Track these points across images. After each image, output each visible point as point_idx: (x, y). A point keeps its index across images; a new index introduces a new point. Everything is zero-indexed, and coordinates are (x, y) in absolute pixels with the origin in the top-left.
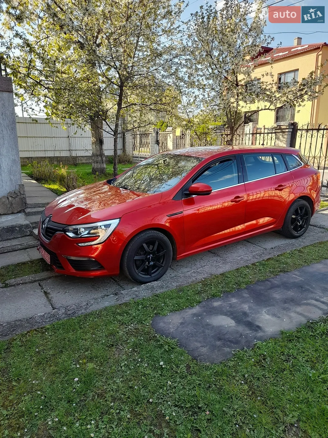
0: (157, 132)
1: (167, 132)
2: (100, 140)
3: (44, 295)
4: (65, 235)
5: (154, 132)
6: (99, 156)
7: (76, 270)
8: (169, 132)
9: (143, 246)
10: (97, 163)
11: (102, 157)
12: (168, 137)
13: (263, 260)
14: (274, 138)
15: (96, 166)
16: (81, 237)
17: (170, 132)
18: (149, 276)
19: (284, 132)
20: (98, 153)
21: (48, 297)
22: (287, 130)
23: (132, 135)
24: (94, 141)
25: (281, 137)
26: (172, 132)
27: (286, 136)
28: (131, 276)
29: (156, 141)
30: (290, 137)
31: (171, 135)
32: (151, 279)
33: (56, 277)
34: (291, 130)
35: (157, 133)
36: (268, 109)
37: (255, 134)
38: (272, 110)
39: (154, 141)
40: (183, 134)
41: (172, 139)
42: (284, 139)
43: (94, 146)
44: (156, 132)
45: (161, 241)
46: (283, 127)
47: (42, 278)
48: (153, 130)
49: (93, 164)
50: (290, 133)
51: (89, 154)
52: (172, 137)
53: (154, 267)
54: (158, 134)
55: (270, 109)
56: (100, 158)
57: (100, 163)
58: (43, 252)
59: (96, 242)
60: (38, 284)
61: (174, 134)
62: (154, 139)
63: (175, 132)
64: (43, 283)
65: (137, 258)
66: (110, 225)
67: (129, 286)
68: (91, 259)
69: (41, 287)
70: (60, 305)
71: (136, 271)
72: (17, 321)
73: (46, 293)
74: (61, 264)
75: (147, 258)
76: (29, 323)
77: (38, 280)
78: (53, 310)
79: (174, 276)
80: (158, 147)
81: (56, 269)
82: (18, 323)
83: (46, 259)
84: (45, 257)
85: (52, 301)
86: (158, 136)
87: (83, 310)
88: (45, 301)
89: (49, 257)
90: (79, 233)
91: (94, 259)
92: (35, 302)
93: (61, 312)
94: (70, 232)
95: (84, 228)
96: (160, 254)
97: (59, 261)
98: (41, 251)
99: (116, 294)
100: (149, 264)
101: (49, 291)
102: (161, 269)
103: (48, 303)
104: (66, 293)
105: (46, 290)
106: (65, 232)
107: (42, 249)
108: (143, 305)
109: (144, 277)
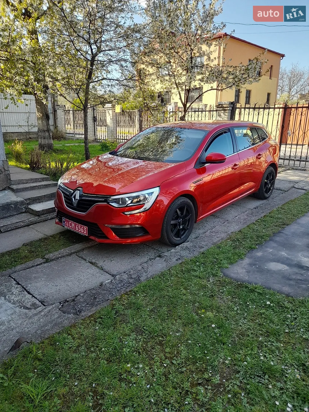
0: (94, 108)
1: (106, 109)
2: (46, 114)
3: (92, 265)
4: (110, 206)
5: (90, 108)
6: (46, 132)
7: (120, 237)
8: (108, 109)
9: (177, 211)
10: (45, 138)
11: (49, 133)
12: (107, 114)
13: (261, 217)
14: (215, 115)
15: (43, 142)
16: (127, 206)
17: (109, 109)
18: (179, 239)
19: (225, 110)
20: (45, 129)
21: (98, 267)
22: (228, 109)
23: (64, 111)
24: (40, 117)
25: (222, 114)
26: (111, 109)
27: (226, 114)
28: (168, 239)
29: (93, 117)
30: (230, 114)
31: (111, 112)
32: (181, 241)
33: (89, 247)
34: (231, 109)
37: (197, 111)
38: (219, 90)
39: (91, 117)
40: (122, 111)
41: (111, 116)
42: (226, 117)
43: (40, 122)
44: (92, 108)
45: (189, 206)
46: (225, 106)
49: (40, 139)
50: (230, 111)
51: (36, 130)
52: (111, 114)
53: (183, 229)
55: (217, 90)
56: (47, 134)
57: (47, 139)
58: (73, 225)
59: (142, 210)
60: (76, 256)
61: (114, 110)
62: (91, 115)
63: (114, 109)
64: (81, 254)
65: (172, 222)
66: (152, 193)
67: (164, 249)
68: (137, 226)
69: (82, 258)
70: (116, 272)
71: (172, 234)
72: (91, 290)
73: (91, 263)
74: (104, 234)
75: (178, 222)
76: (104, 290)
77: (74, 253)
78: (113, 276)
79: (195, 237)
80: (96, 123)
81: (97, 239)
82: (94, 292)
83: (80, 231)
84: (77, 230)
85: (105, 269)
86: (95, 112)
87: (144, 273)
88: (98, 270)
89: (85, 228)
90: (120, 203)
91: (140, 226)
92: (90, 272)
93: (125, 277)
94: (112, 203)
95: (128, 197)
96: (187, 218)
97: (101, 231)
98: (68, 224)
99: (160, 256)
100: (180, 227)
101: (94, 261)
102: (187, 231)
103: (102, 272)
104: (111, 261)
105: (90, 261)
106: (108, 203)
107: (70, 222)
108: (199, 262)
109: (176, 240)
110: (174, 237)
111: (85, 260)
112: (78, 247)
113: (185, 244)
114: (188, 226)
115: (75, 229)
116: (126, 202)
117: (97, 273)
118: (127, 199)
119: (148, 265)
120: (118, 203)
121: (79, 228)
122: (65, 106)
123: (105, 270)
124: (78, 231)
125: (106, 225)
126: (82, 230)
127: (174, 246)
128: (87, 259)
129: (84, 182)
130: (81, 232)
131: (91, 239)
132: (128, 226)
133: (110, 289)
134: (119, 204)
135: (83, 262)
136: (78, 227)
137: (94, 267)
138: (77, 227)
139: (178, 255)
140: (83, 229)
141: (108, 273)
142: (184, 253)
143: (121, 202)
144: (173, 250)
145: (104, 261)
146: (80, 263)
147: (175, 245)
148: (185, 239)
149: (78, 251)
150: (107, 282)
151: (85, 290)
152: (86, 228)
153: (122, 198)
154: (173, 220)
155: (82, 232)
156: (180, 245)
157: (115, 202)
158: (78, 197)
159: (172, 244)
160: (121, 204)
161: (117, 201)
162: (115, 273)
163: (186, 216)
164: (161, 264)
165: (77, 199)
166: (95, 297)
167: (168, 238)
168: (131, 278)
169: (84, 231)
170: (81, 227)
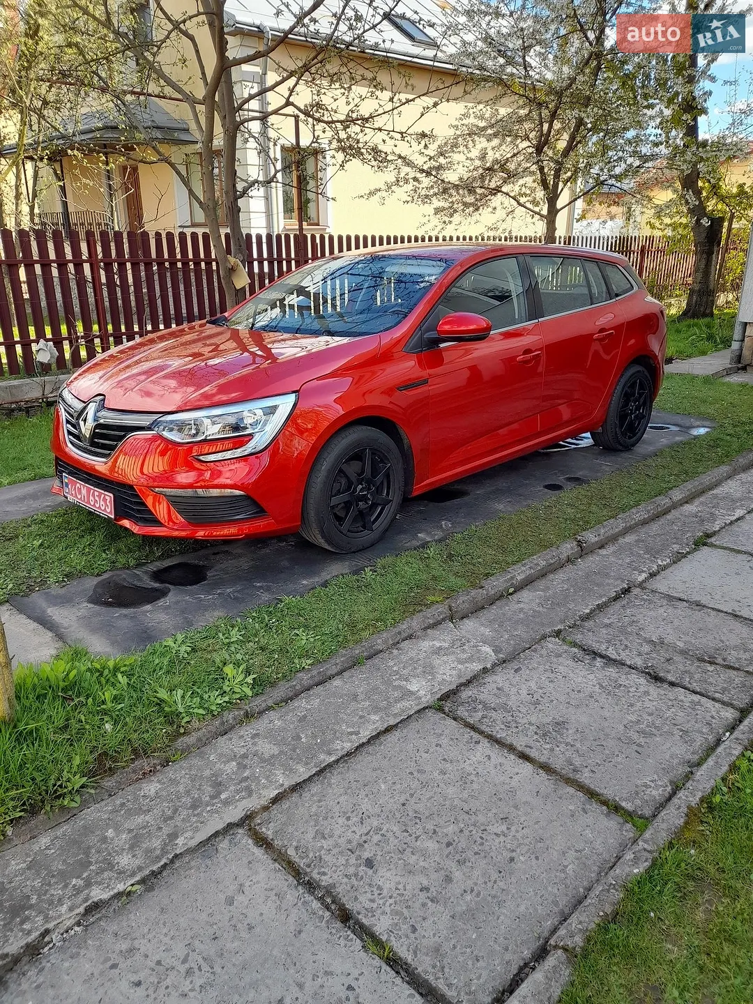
16: (205, 439)
58: (84, 491)
59: (247, 449)
66: (275, 408)
74: (149, 512)
81: (134, 527)
83: (97, 506)
84: (92, 503)
89: (108, 499)
94: (168, 430)
97: (143, 503)
98: (75, 488)
106: (159, 431)
107: (78, 485)
115: (88, 502)
116: (203, 428)
118: (207, 422)
121: (97, 498)
124: (94, 505)
125: (154, 489)
126: (102, 503)
130: (99, 508)
136: (94, 495)
138: (91, 498)
140: (105, 500)
152: (109, 496)
155: (103, 508)
158: (91, 420)
165: (89, 425)
169: (106, 505)
170: (99, 496)
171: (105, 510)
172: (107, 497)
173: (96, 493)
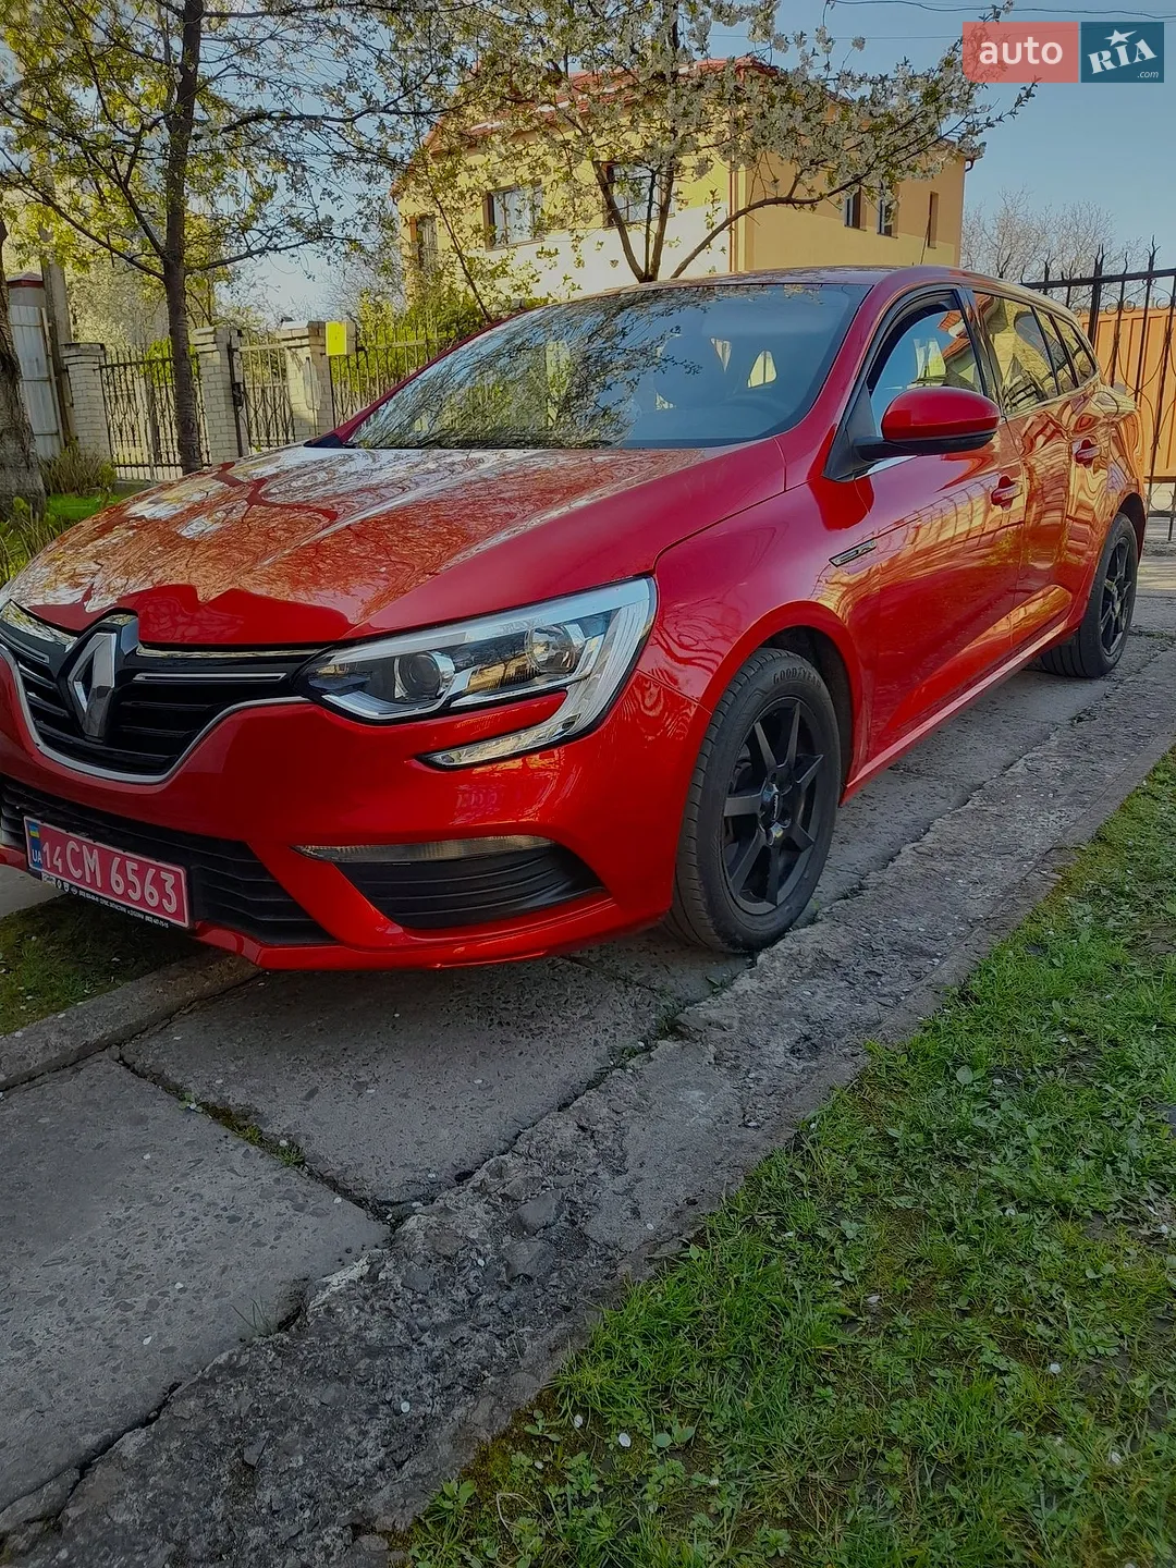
0: (229, 346)
1: (284, 344)
2: (1, 357)
3: (222, 1131)
4: (326, 713)
5: (214, 347)
7: (411, 926)
8: (291, 343)
9: (753, 734)
11: (22, 443)
12: (291, 366)
16: (446, 710)
17: (298, 342)
18: (764, 907)
20: (3, 422)
21: (266, 1144)
23: (101, 368)
26: (305, 342)
28: (711, 914)
29: (228, 385)
31: (305, 355)
32: (780, 918)
33: (207, 1000)
35: (231, 351)
36: (788, 201)
38: (803, 203)
39: (220, 385)
40: (359, 349)
44: (224, 346)
45: (811, 705)
47: (123, 1023)
48: (210, 338)
53: (789, 846)
54: (236, 355)
55: (793, 202)
58: (92, 861)
59: (550, 729)
60: (118, 1069)
61: (319, 349)
62: (219, 377)
63: (321, 341)
64: (149, 1053)
65: (734, 806)
66: (607, 617)
67: (685, 979)
68: (522, 841)
69: (158, 1079)
70: (398, 1177)
71: (730, 881)
72: (212, 1381)
73: (221, 1114)
74: (295, 908)
75: (763, 808)
76: (318, 1374)
77: (103, 1046)
78: (380, 1216)
79: (845, 888)
80: (243, 413)
81: (251, 949)
82: (236, 1400)
83: (136, 896)
84: (119, 890)
85: (317, 1158)
86: (235, 362)
87: (605, 1176)
88: (266, 1170)
89: (170, 880)
90: (399, 692)
91: (544, 843)
92: (208, 1193)
93: (472, 1217)
94: (340, 693)
95: (448, 651)
96: (804, 780)
97: (277, 888)
98: (62, 856)
99: (673, 1029)
100: (769, 834)
101: (237, 1098)
102: (804, 857)
103: (297, 1181)
104: (361, 1087)
105: (212, 1099)
106: (315, 695)
107: (73, 845)
108: (974, 1068)
109: (754, 914)
110: (743, 902)
111: (178, 1093)
112: (133, 999)
113: (806, 939)
114: (806, 823)
115: (107, 887)
116: (437, 680)
117: (266, 1194)
118: (445, 665)
119: (619, 1104)
120: (383, 693)
121: (132, 877)
122: (102, 346)
123: (320, 1166)
124: (125, 896)
125: (309, 850)
126: (149, 889)
127: (744, 956)
128: (195, 1090)
129: (148, 586)
130: (142, 901)
131: (207, 947)
132: (452, 850)
133: (372, 1352)
134: (392, 699)
135: (162, 1109)
136: (122, 870)
137: (237, 1150)
138: (115, 877)
139: (791, 1013)
140: (158, 882)
141: (346, 1193)
142: (820, 995)
143: (406, 684)
144: (745, 983)
145: (312, 1094)
146: (142, 1120)
147: (748, 949)
148: (794, 904)
149: (134, 1033)
150: (338, 1280)
151: (167, 1381)
152: (173, 875)
153: (409, 661)
154: (735, 791)
155: (154, 903)
156: (780, 945)
157: (360, 687)
158: (105, 676)
159: (733, 943)
160: (401, 701)
161: (372, 679)
162: (389, 1183)
163: (799, 766)
164: (699, 1087)
165: (102, 691)
166: (251, 1456)
167: (713, 907)
168: (520, 1228)
169: (163, 894)
170: (140, 874)
171: (160, 908)
172: (164, 875)
173: (131, 866)
